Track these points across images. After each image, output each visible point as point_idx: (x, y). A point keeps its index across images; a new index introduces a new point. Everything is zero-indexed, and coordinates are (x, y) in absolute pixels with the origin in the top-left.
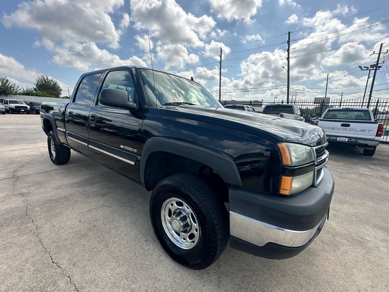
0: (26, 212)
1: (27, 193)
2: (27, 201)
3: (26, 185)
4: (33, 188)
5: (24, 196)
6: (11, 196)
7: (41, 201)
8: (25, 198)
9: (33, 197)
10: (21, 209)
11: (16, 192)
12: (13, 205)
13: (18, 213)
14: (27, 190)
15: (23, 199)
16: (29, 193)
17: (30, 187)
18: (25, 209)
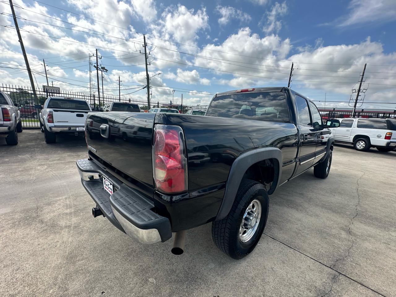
0: (356, 216)
1: (343, 230)
2: (350, 222)
3: (336, 241)
4: (334, 231)
5: (348, 228)
6: (360, 236)
7: (340, 216)
8: (350, 226)
9: (343, 223)
10: (358, 219)
11: (353, 238)
12: (362, 226)
13: (362, 218)
14: (341, 234)
15: (352, 226)
16: (342, 229)
17: (334, 236)
18: (356, 218)
